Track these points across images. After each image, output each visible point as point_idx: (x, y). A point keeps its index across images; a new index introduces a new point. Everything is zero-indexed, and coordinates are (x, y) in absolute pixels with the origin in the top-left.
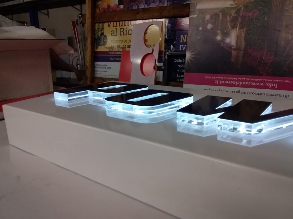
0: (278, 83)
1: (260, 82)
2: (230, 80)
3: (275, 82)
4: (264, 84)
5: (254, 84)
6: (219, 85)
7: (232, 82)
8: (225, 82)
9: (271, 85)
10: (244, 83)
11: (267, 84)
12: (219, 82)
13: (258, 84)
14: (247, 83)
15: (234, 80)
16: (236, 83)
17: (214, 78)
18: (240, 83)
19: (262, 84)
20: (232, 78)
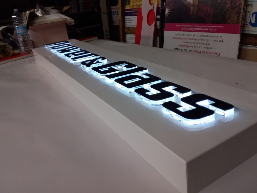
0: (216, 28)
1: (206, 28)
2: (189, 27)
3: (214, 28)
4: (208, 29)
5: (202, 29)
6: (183, 31)
7: (191, 29)
8: (186, 29)
10: (197, 29)
11: (210, 29)
12: (183, 29)
14: (199, 29)
15: (192, 27)
16: (193, 29)
17: (181, 26)
18: (195, 29)
20: (191, 26)
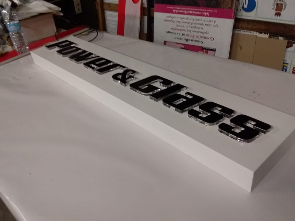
0: (210, 12)
1: (199, 11)
2: (182, 10)
3: (208, 12)
5: (196, 13)
6: (175, 13)
8: (179, 11)
9: (205, 14)
10: (190, 12)
12: (175, 11)
13: (198, 13)
16: (185, 12)
19: (201, 13)
